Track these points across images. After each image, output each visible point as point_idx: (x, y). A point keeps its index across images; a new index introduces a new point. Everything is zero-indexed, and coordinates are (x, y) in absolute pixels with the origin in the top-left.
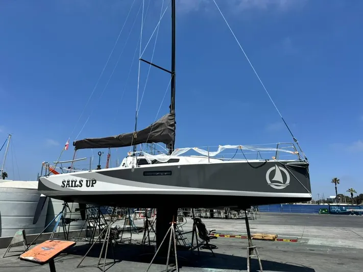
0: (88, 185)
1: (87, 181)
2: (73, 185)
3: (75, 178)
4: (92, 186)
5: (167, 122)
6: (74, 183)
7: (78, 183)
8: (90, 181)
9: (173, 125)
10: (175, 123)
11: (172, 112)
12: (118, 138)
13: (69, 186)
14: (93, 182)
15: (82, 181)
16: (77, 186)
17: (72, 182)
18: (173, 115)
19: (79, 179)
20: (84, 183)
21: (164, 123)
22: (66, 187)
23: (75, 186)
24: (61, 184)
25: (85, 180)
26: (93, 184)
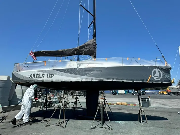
0: (48, 77)
1: (47, 75)
2: (38, 77)
3: (39, 73)
4: (51, 78)
5: (92, 43)
6: (38, 76)
7: (41, 76)
8: (49, 75)
9: (95, 46)
10: (96, 44)
11: (95, 38)
12: (62, 51)
13: (35, 78)
14: (52, 75)
15: (44, 75)
16: (41, 78)
17: (37, 75)
18: (95, 40)
19: (41, 73)
20: (45, 76)
21: (91, 44)
22: (33, 78)
23: (39, 78)
24: (29, 76)
25: (46, 74)
26: (51, 76)
